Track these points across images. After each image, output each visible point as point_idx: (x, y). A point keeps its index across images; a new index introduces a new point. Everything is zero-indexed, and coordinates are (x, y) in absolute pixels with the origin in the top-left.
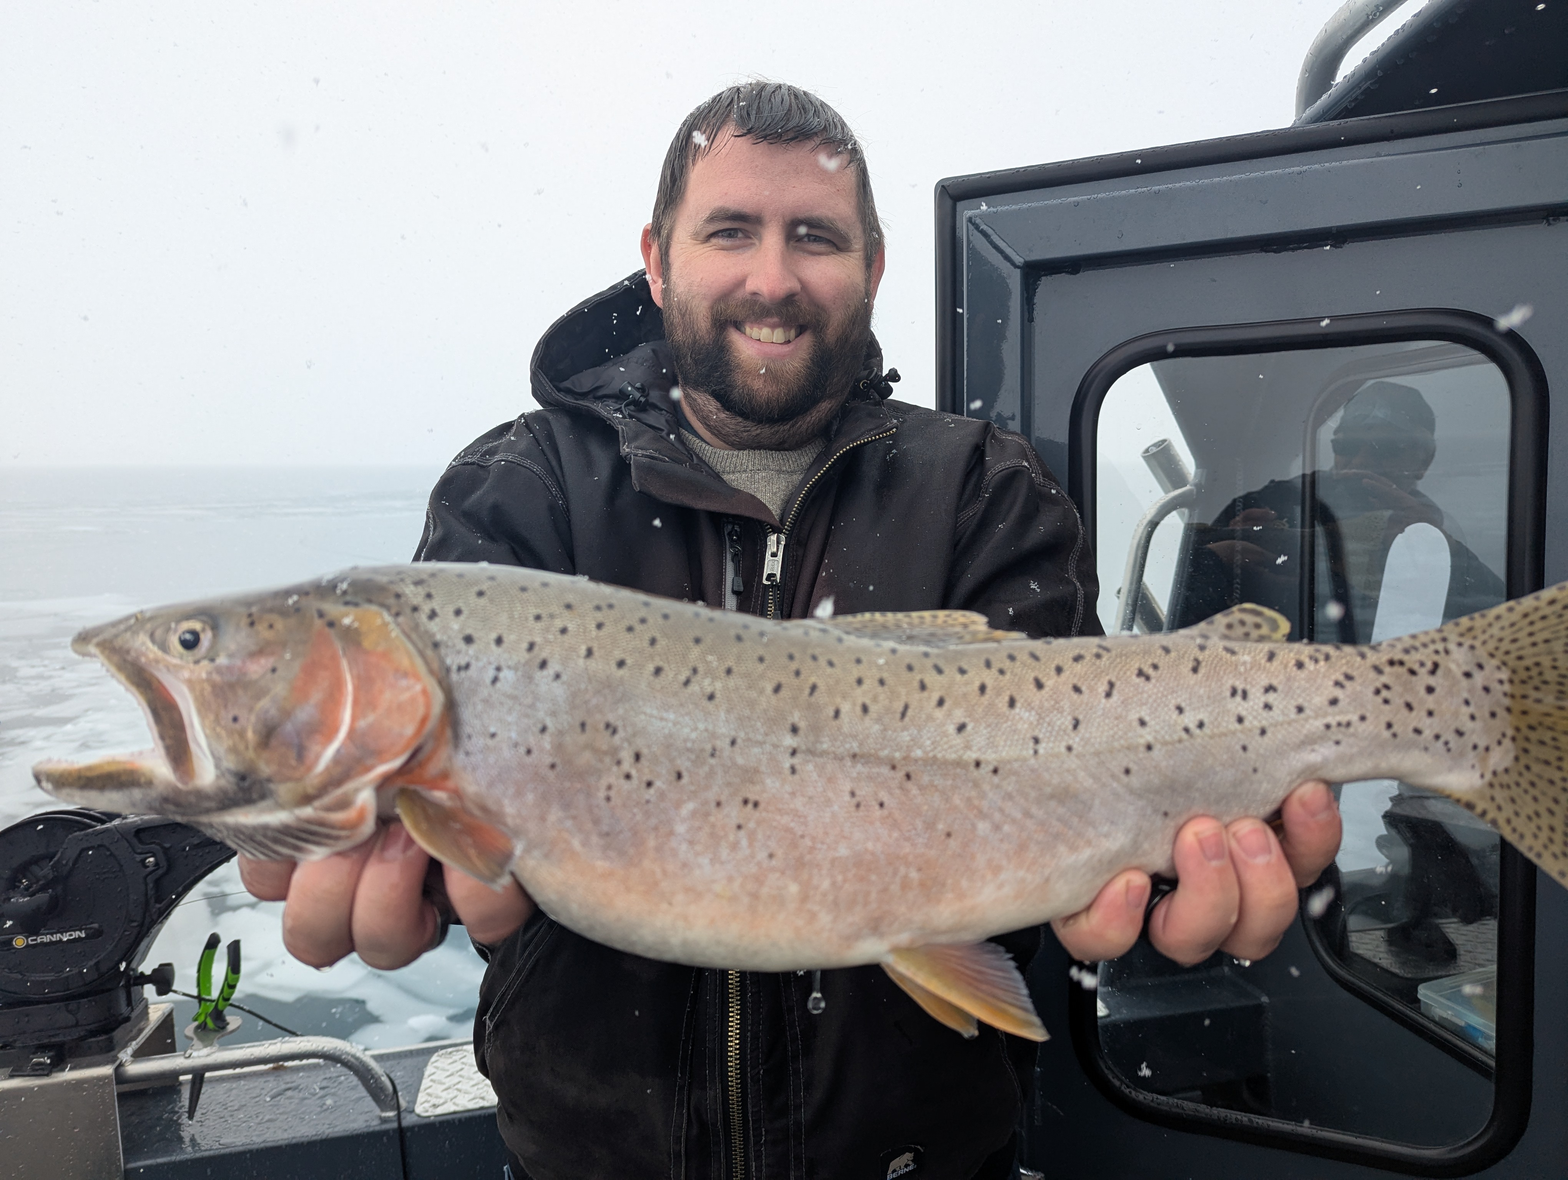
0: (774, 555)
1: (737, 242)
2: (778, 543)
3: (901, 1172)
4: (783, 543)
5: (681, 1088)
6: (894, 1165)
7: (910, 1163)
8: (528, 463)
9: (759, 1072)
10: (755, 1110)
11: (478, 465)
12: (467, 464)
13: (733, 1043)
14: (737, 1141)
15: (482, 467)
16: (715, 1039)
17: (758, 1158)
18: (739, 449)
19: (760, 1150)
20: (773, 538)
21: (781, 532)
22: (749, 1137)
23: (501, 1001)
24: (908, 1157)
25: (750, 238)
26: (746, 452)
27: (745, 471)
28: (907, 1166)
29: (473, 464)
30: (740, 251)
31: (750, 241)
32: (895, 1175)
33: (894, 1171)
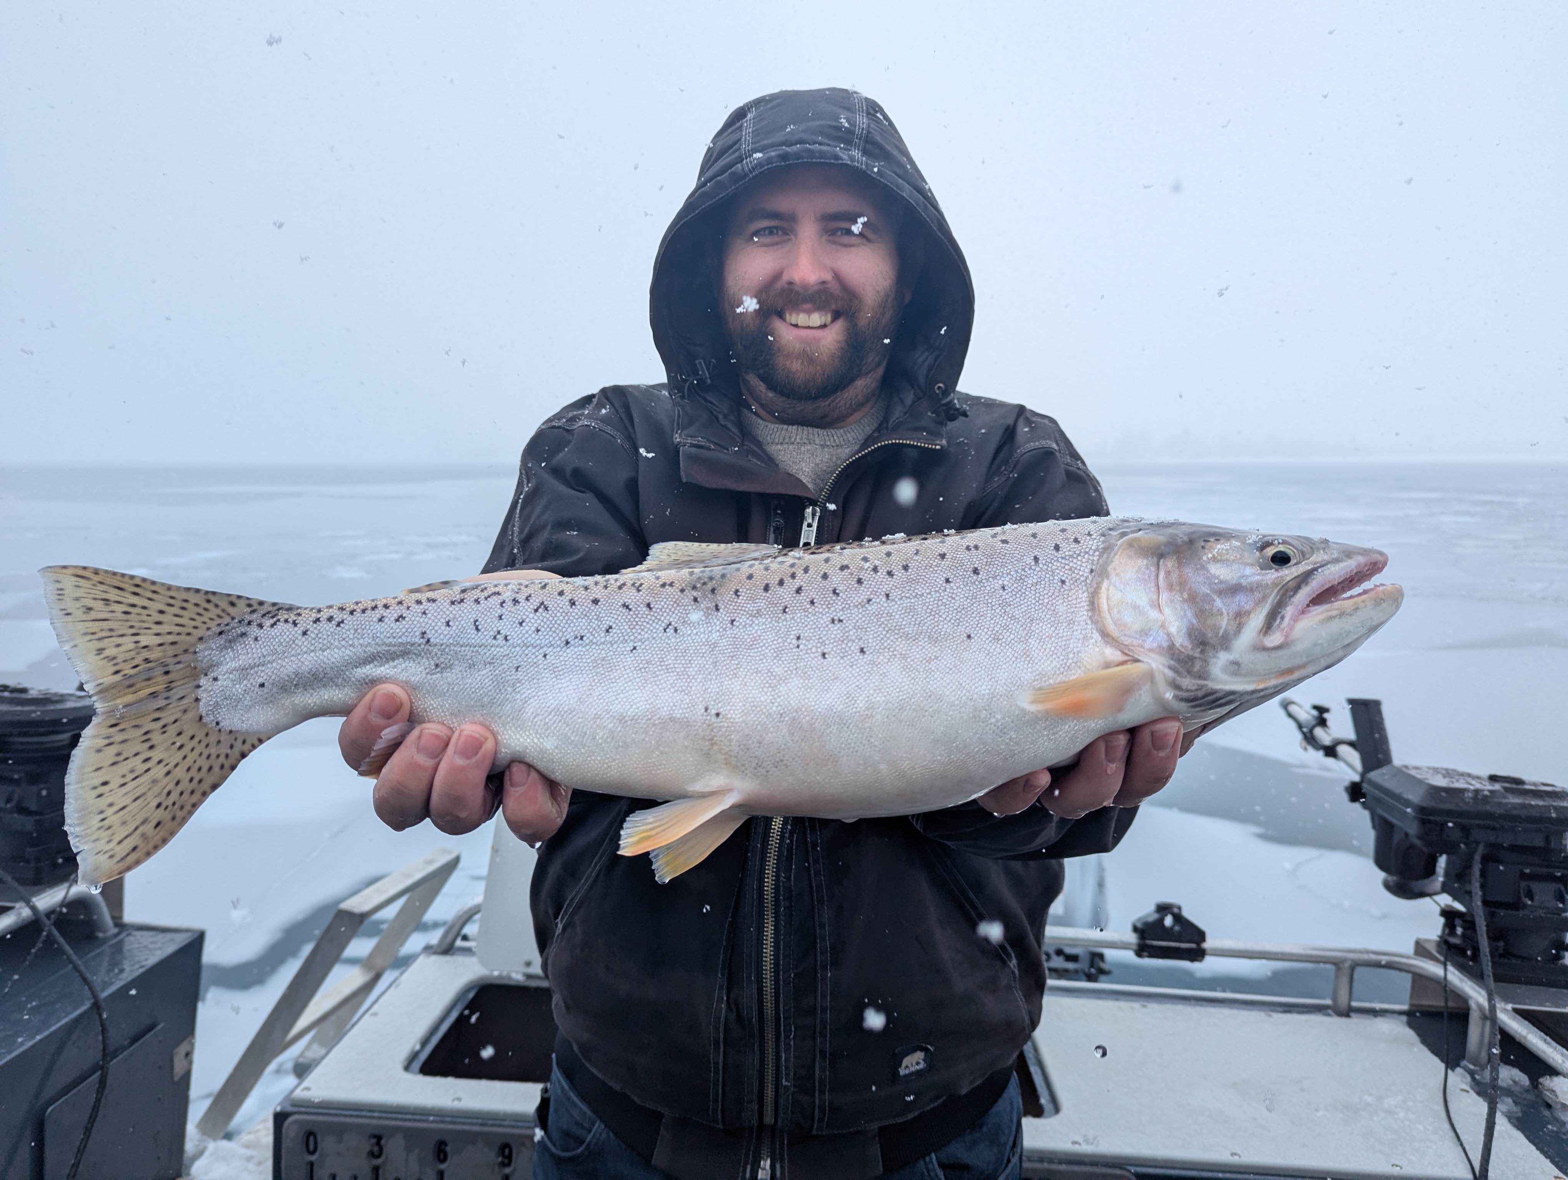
0: (810, 525)
1: (776, 239)
2: (814, 515)
3: (913, 1069)
4: (818, 514)
5: (721, 987)
6: (906, 1061)
7: (921, 1061)
8: (608, 429)
9: (790, 976)
10: (786, 1008)
11: (564, 428)
12: (554, 427)
13: (768, 950)
14: (770, 1035)
15: (568, 430)
16: (752, 946)
17: (787, 1050)
18: (788, 424)
19: (789, 1044)
20: (809, 510)
21: (816, 505)
22: (780, 1032)
23: (569, 905)
24: (919, 1056)
25: (788, 234)
26: (795, 427)
27: (793, 443)
28: (918, 1063)
29: (559, 427)
30: (779, 246)
31: (788, 237)
32: (907, 1072)
33: (907, 1067)
